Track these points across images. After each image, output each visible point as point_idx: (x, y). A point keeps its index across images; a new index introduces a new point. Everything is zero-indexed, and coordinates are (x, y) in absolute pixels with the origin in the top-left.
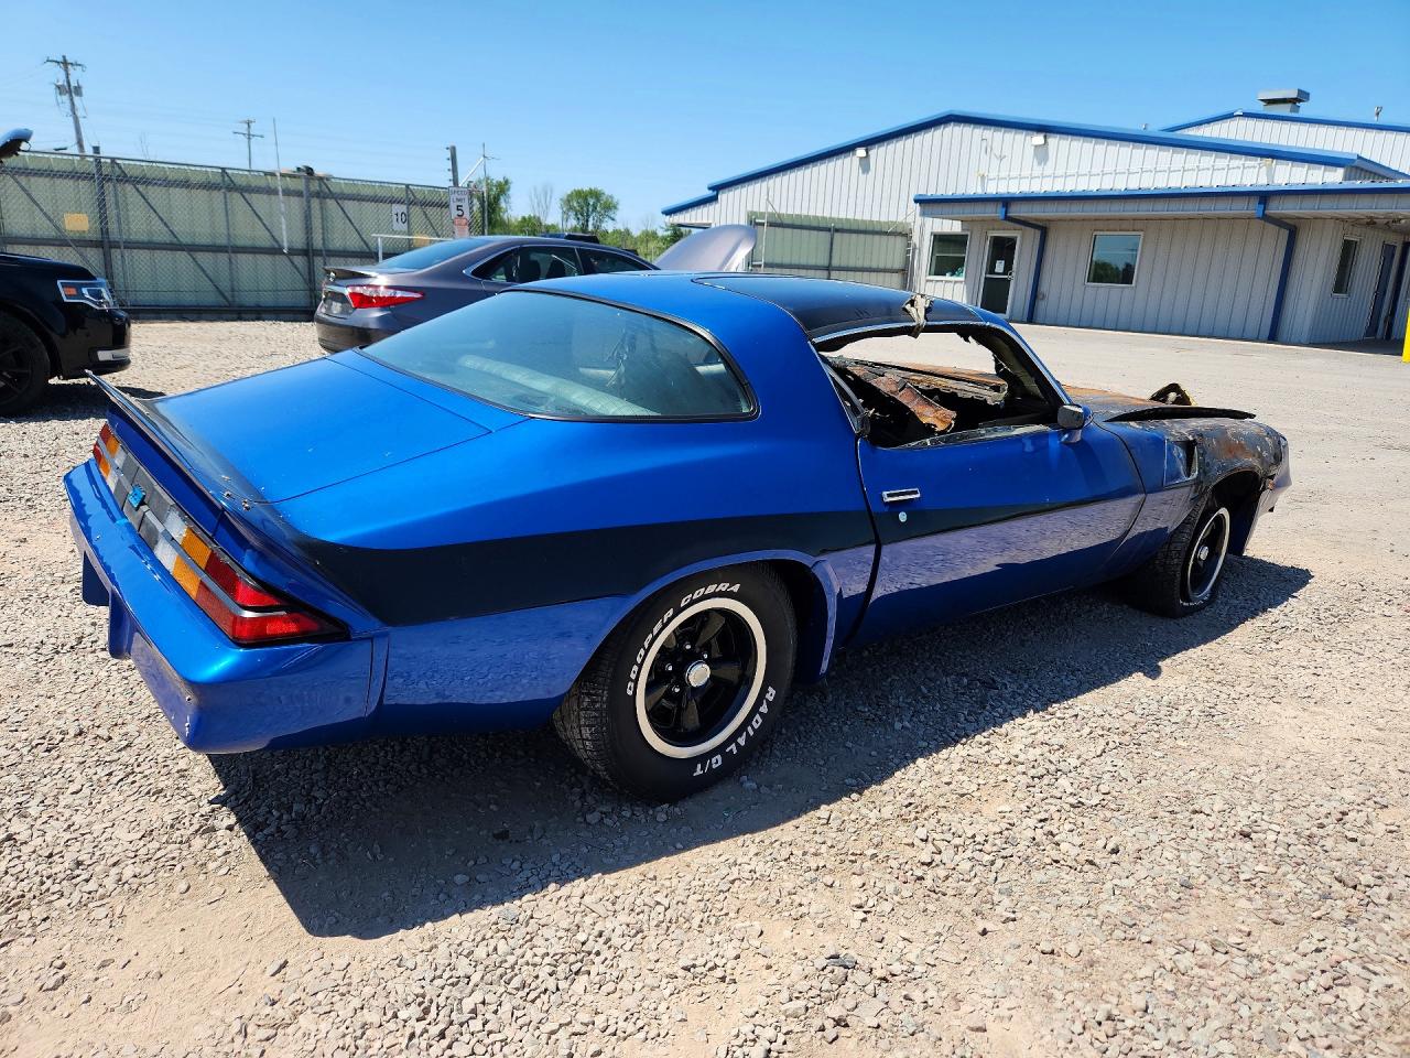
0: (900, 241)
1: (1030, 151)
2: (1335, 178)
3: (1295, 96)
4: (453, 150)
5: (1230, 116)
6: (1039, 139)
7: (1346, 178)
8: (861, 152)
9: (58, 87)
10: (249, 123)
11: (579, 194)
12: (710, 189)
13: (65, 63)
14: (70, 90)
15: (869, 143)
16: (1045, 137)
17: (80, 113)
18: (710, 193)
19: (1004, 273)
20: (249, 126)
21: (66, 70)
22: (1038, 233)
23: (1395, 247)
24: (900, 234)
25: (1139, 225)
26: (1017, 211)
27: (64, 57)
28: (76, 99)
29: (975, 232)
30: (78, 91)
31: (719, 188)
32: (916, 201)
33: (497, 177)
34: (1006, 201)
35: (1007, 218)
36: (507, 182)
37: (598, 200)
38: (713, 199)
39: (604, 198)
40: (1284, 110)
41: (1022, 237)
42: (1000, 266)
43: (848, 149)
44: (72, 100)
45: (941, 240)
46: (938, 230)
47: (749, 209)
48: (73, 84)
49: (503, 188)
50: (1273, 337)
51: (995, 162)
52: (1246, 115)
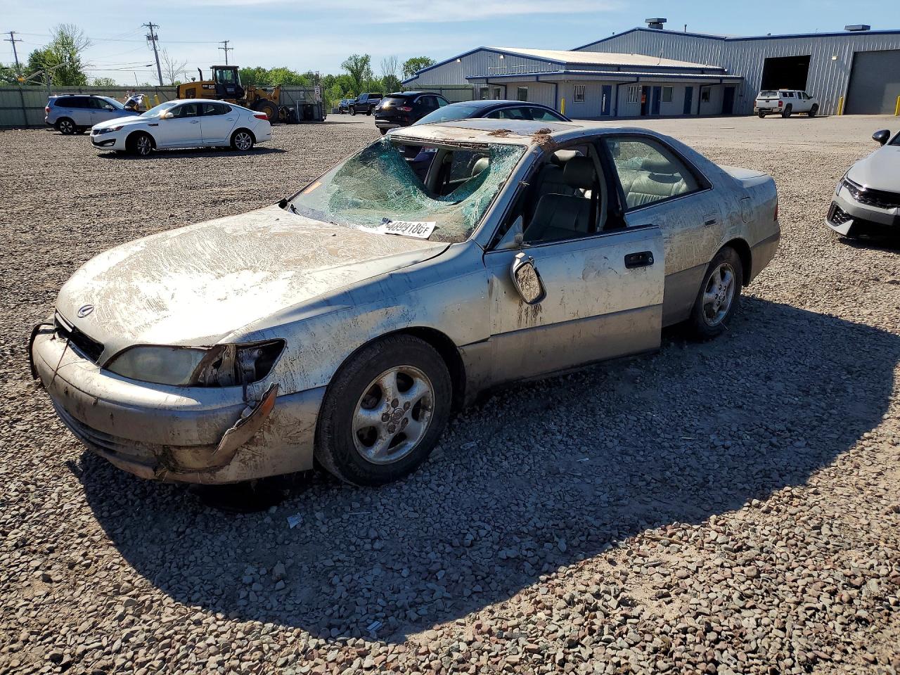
0: (470, 92)
6: (502, 57)
8: (459, 61)
9: (149, 38)
10: (226, 43)
11: (413, 61)
13: (151, 26)
14: (153, 38)
15: (460, 57)
17: (158, 48)
20: (226, 45)
21: (151, 28)
22: (505, 87)
26: (492, 81)
27: (150, 23)
28: (156, 42)
30: (156, 38)
31: (419, 74)
32: (466, 79)
33: (361, 55)
34: (487, 79)
36: (367, 56)
37: (426, 64)
38: (418, 77)
41: (501, 89)
43: (455, 59)
44: (154, 42)
46: (479, 87)
48: (154, 35)
49: (365, 60)
52: (639, 30)
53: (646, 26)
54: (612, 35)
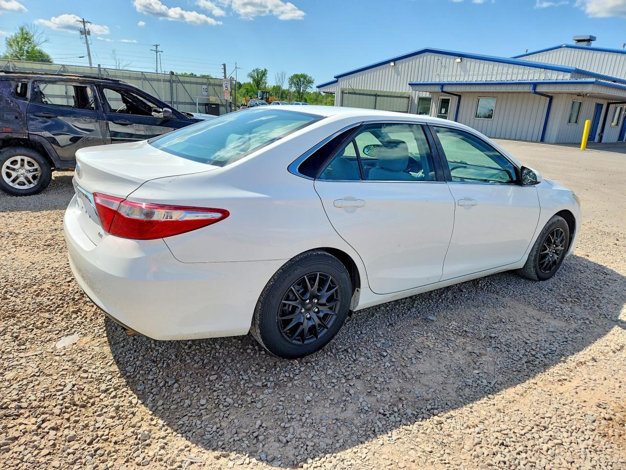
0: (406, 100)
1: (456, 64)
2: (567, 77)
3: (588, 38)
4: (224, 65)
5: (560, 47)
6: (458, 60)
7: (572, 77)
8: (392, 64)
9: (81, 32)
10: (157, 46)
11: (296, 76)
12: (335, 77)
13: (84, 22)
14: (85, 33)
16: (461, 59)
17: (89, 42)
18: (335, 79)
19: (445, 113)
20: (157, 48)
21: (84, 24)
22: (458, 97)
23: (602, 105)
24: (406, 97)
25: (495, 95)
26: (446, 89)
27: (83, 19)
28: (88, 36)
29: (434, 96)
30: (89, 33)
31: (338, 77)
32: (409, 84)
33: (262, 69)
34: (442, 85)
35: (442, 92)
36: (265, 70)
37: (305, 79)
38: (336, 82)
39: (307, 78)
40: (584, 44)
41: (452, 99)
42: (443, 111)
43: (388, 62)
44: (86, 37)
45: (421, 99)
46: (421, 96)
47: (342, 87)
48: (87, 30)
49: (264, 73)
50: (542, 140)
51: (443, 69)
52: (567, 47)
53: (574, 43)
54: (525, 53)
